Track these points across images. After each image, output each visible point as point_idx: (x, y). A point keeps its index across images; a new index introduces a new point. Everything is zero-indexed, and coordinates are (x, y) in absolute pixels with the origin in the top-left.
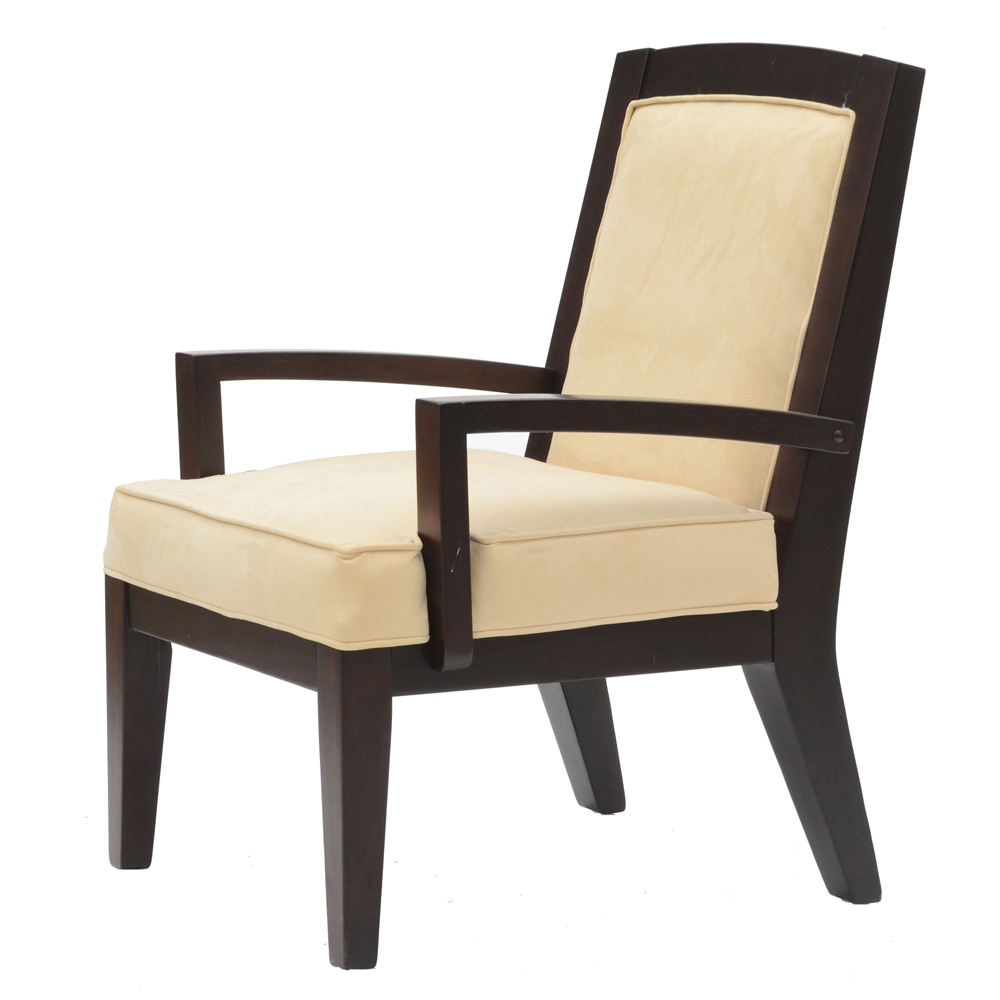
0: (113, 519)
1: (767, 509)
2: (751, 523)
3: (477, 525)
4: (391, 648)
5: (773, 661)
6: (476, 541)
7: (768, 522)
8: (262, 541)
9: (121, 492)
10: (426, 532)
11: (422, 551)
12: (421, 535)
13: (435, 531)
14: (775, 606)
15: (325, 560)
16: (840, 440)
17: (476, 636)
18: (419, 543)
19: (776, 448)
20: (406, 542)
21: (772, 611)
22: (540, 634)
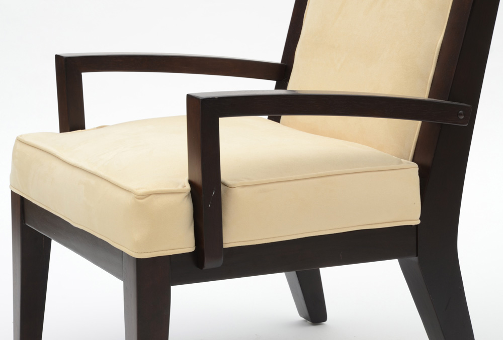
0: (14, 157)
1: (413, 160)
2: (403, 170)
3: (226, 174)
4: (170, 256)
5: (417, 256)
6: (225, 185)
7: (415, 168)
8: (93, 181)
9: (19, 140)
10: (193, 179)
11: (191, 192)
12: (190, 182)
13: (198, 179)
14: (418, 222)
15: (127, 199)
16: (462, 117)
17: (225, 246)
18: (188, 187)
19: (419, 123)
20: (180, 187)
21: (417, 226)
22: (268, 243)
